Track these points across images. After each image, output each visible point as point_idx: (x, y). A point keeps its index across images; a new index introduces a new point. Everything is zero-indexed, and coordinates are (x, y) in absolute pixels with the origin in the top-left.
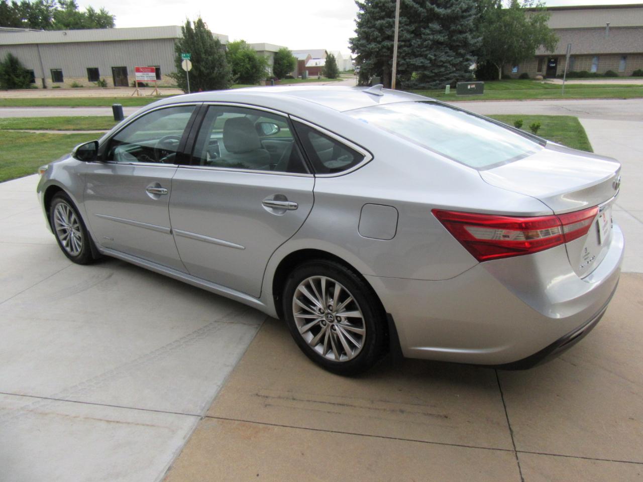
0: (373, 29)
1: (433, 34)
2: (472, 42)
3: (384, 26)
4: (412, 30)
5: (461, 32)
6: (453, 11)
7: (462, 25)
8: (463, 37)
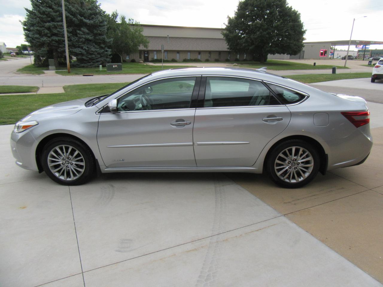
0: (43, 28)
1: (85, 35)
2: (108, 40)
3: (51, 27)
4: (70, 31)
5: (100, 35)
6: (94, 22)
7: (100, 31)
8: (103, 38)
